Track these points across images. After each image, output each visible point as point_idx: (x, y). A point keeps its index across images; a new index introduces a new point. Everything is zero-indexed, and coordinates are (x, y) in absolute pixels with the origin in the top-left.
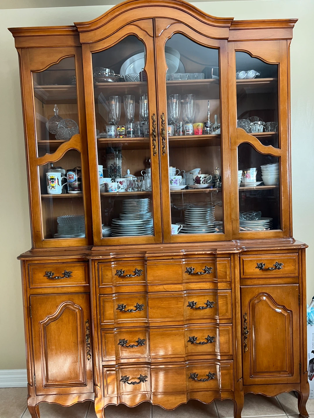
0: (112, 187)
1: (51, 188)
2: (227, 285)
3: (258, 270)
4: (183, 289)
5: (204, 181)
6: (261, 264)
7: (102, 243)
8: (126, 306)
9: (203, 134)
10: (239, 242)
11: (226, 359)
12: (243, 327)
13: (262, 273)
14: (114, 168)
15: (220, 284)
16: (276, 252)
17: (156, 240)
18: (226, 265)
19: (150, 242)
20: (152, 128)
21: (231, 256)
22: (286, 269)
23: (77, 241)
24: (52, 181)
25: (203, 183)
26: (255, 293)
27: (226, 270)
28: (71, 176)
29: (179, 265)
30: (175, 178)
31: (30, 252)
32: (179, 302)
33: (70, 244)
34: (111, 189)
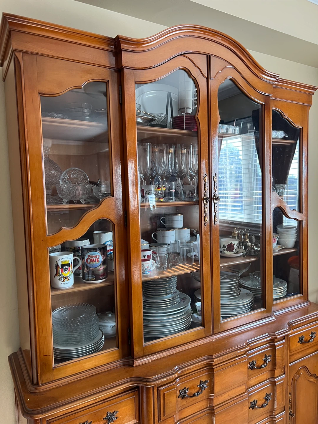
0: (148, 267)
1: (62, 280)
2: (282, 370)
3: (299, 344)
6: (302, 337)
7: (144, 351)
13: (302, 346)
15: (276, 372)
17: (206, 332)
18: (283, 349)
19: (200, 336)
20: (203, 192)
22: (317, 336)
23: (106, 356)
24: (65, 268)
26: (296, 369)
27: (283, 355)
28: (95, 259)
32: (244, 407)
33: (97, 364)
34: (147, 270)
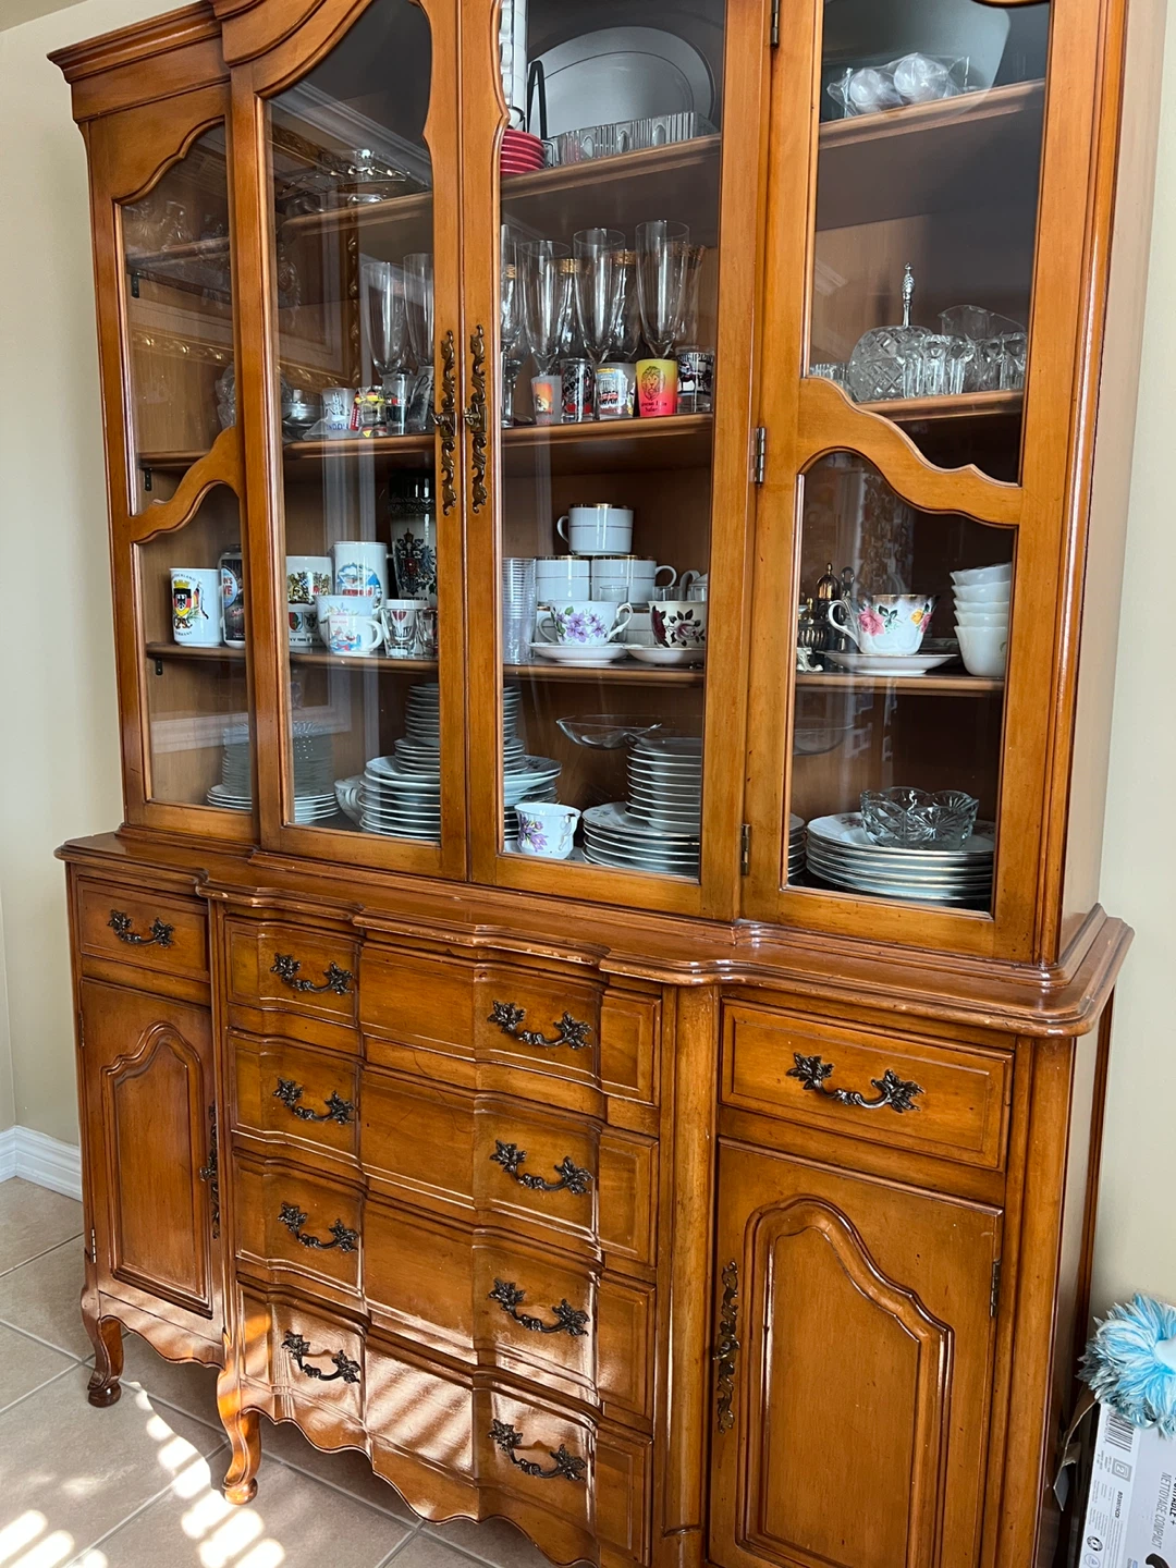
2: (644, 1119)
3: (795, 1085)
4: (483, 1084)
5: (680, 630)
6: (814, 1063)
8: (303, 1093)
9: (674, 412)
10: (758, 932)
11: (624, 1422)
12: (720, 1318)
13: (816, 1104)
14: (407, 555)
15: (615, 1106)
16: (897, 1022)
17: (445, 864)
18: (637, 1031)
19: (425, 870)
20: (440, 396)
21: (665, 994)
22: (936, 1116)
23: (227, 821)
25: (674, 640)
26: (778, 1188)
27: (637, 1051)
29: (465, 984)
30: (572, 611)
31: (116, 835)
32: (458, 1132)
33: (210, 828)
34: (335, 640)
